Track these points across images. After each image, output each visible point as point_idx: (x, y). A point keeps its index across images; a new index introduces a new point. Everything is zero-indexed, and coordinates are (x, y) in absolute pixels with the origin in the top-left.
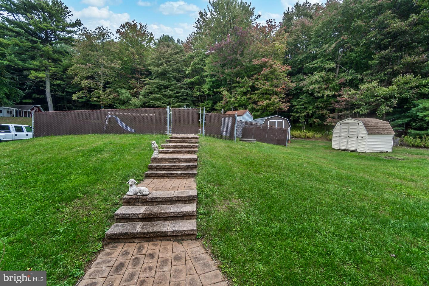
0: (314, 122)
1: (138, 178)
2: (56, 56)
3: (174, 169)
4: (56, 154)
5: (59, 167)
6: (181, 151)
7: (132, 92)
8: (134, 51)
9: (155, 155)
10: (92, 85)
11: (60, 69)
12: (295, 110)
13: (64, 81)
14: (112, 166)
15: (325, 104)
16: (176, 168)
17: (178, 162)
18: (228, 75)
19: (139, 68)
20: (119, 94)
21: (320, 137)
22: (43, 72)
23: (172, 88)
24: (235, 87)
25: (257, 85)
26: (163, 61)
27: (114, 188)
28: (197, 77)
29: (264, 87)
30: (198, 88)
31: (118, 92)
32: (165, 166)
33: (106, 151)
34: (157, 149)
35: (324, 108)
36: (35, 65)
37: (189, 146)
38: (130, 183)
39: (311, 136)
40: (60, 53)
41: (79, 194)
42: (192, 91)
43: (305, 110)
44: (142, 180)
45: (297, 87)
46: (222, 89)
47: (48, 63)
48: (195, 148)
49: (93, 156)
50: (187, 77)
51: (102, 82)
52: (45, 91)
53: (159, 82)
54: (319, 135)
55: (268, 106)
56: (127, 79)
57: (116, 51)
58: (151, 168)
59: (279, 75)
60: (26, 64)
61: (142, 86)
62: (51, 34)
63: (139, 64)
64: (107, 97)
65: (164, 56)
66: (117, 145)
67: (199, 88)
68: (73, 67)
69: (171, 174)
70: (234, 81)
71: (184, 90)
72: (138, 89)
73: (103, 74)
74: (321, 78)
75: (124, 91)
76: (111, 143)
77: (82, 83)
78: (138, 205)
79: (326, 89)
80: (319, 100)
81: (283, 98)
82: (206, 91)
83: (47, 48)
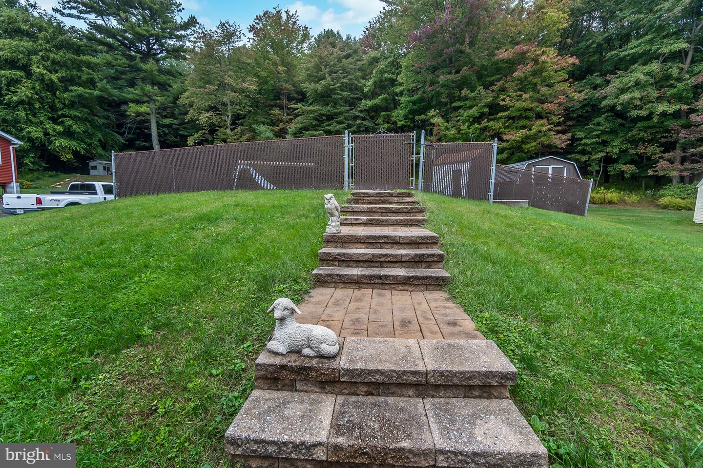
0: (623, 172)
1: (297, 287)
2: (162, 78)
3: (381, 264)
4: (133, 224)
5: (128, 251)
6: (387, 220)
7: (276, 130)
8: (278, 59)
9: (333, 227)
10: (215, 120)
11: (169, 99)
12: (580, 148)
13: (176, 119)
14: (236, 252)
15: (651, 134)
16: (388, 261)
17: (389, 246)
18: (443, 86)
19: (286, 89)
20: (256, 133)
21: (638, 202)
22: (146, 104)
23: (341, 118)
24: (457, 108)
25: (503, 100)
26: (325, 71)
27: (234, 315)
28: (383, 96)
29: (519, 105)
30: (385, 116)
31: (253, 130)
32: (360, 254)
33: (227, 219)
34: (336, 213)
35: (649, 141)
36: (135, 94)
37: (404, 210)
38: (278, 314)
39: (615, 200)
40: (169, 73)
41: (146, 328)
42: (374, 123)
43: (601, 148)
44: (306, 292)
45: (586, 102)
46: (432, 112)
47: (152, 90)
48: (417, 214)
49: (201, 229)
50: (366, 97)
51: (230, 115)
52: (151, 134)
53: (320, 110)
54: (634, 198)
55: (526, 140)
56: (268, 108)
57: (249, 61)
58: (327, 260)
59: (550, 77)
60: (123, 94)
61: (291, 119)
62: (154, 44)
63: (287, 82)
64: (238, 139)
65: (327, 62)
66: (250, 208)
67: (388, 115)
68: (187, 94)
69: (380, 277)
70: (455, 97)
71: (362, 122)
72: (284, 124)
73: (231, 102)
74: (648, 77)
75: (262, 128)
76: (237, 206)
77: (200, 118)
78: (305, 388)
79: (659, 99)
80: (639, 124)
81: (559, 124)
82: (400, 121)
83: (150, 65)
